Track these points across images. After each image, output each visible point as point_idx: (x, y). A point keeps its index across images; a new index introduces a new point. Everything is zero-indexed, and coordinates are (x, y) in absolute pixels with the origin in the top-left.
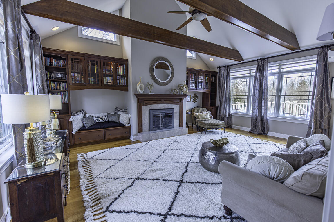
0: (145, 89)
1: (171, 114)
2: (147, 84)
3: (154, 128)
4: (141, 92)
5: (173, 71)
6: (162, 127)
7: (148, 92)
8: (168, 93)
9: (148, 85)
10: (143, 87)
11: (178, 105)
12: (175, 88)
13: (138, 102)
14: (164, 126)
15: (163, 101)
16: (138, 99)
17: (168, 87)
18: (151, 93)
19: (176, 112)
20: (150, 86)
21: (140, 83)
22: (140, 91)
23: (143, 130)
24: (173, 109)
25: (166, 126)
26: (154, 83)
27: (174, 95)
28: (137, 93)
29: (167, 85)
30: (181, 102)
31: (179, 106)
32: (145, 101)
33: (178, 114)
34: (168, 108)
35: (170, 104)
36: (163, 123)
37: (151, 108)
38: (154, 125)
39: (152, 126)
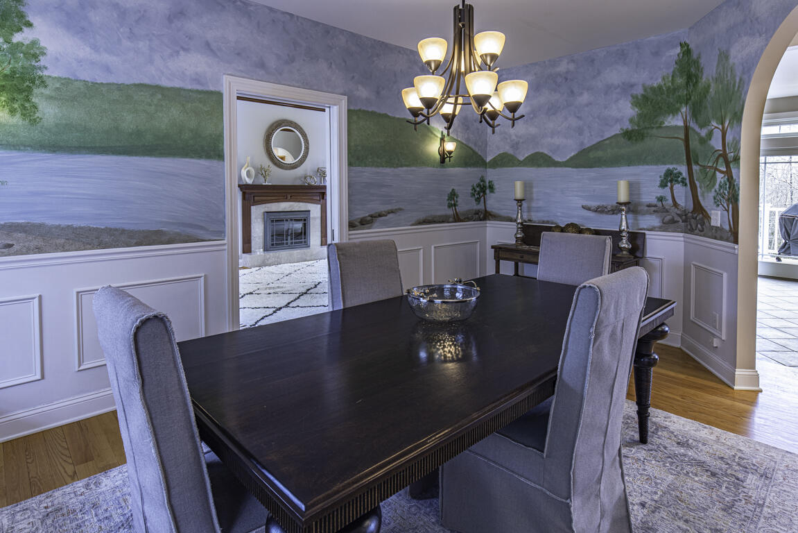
0: (256, 176)
1: (305, 220)
2: (260, 167)
3: (273, 245)
4: (249, 181)
5: (308, 143)
6: (287, 244)
7: (262, 181)
8: (298, 183)
9: (262, 168)
10: (253, 172)
11: (318, 204)
12: (311, 175)
13: (244, 198)
14: (292, 243)
15: (289, 197)
16: (244, 194)
17: (299, 171)
18: (267, 184)
19: (315, 218)
20: (265, 172)
21: (248, 166)
22: (247, 179)
23: (253, 249)
24: (309, 211)
25: (295, 243)
26: (271, 165)
27: (310, 187)
28: (241, 183)
29: (296, 168)
30: (323, 198)
31: (319, 206)
32: (256, 198)
33: (319, 221)
34: (299, 210)
35: (302, 202)
36: (289, 237)
37: (267, 210)
38: (273, 240)
39: (269, 243)
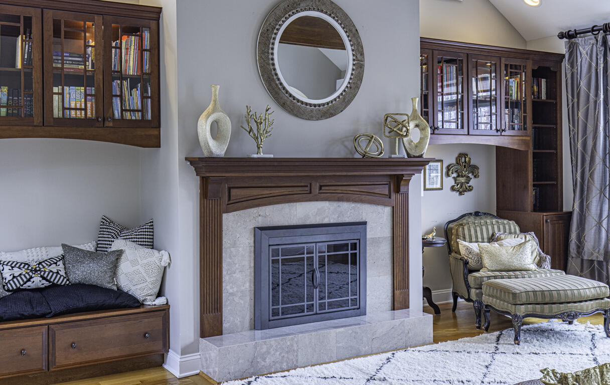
0: (235, 135)
1: (354, 247)
2: (245, 112)
3: (275, 313)
4: (217, 149)
5: (362, 54)
6: (310, 307)
7: (249, 149)
8: (338, 152)
9: (249, 116)
10: (228, 125)
11: (385, 205)
12: (369, 132)
13: (204, 194)
14: (322, 306)
15: (316, 190)
16: (205, 183)
17: (340, 124)
18: (262, 155)
19: (376, 241)
20: (259, 124)
21: (214, 111)
22: (212, 144)
23: (225, 325)
24: (365, 223)
25: (331, 305)
26: (274, 107)
27: (368, 163)
28: (197, 155)
29: (332, 115)
30: (397, 190)
31: (387, 210)
32: (233, 192)
33: (385, 249)
34: (340, 221)
35: (348, 200)
36: (316, 292)
37: (261, 222)
38: (275, 301)
39: (267, 307)
